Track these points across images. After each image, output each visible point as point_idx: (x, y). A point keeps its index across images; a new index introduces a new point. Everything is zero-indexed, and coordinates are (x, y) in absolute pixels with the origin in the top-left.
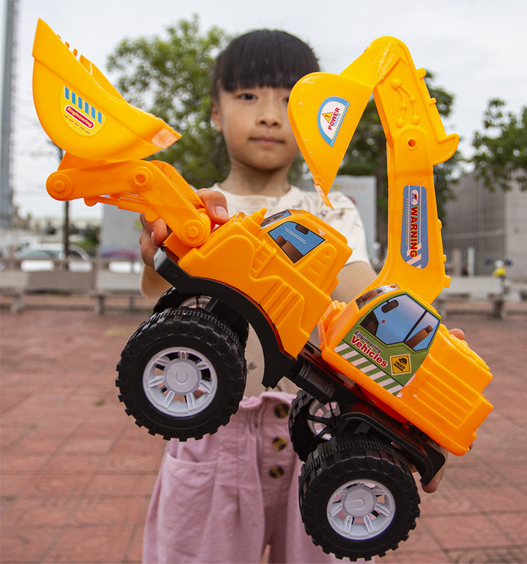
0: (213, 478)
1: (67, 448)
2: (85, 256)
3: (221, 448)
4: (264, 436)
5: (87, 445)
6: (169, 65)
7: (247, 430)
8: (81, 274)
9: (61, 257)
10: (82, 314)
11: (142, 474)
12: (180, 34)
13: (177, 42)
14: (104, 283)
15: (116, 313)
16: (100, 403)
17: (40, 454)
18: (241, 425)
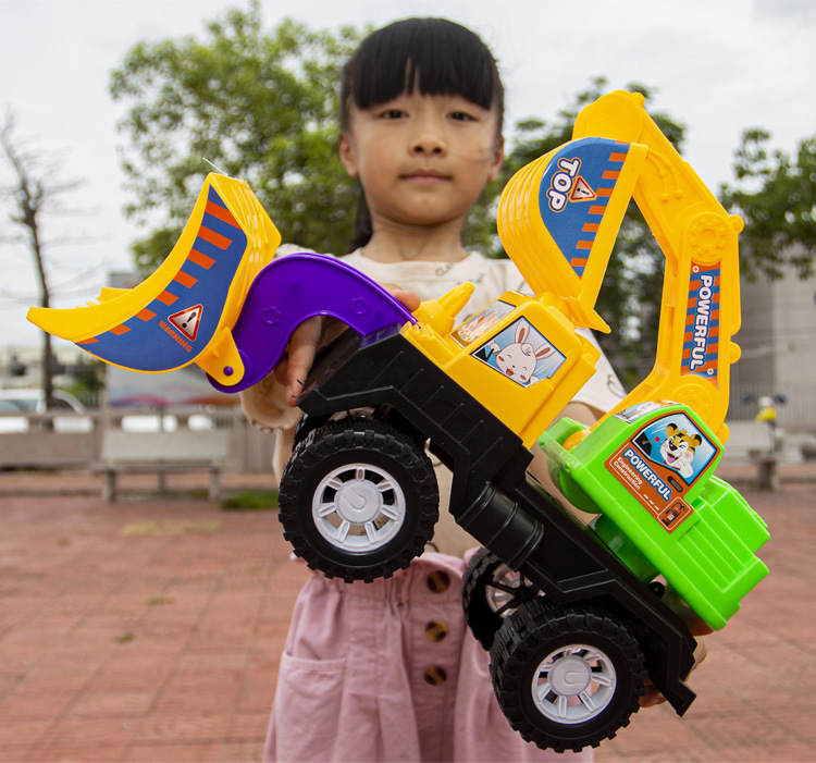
0: (341, 683)
1: (80, 708)
2: (78, 408)
3: (352, 639)
4: (413, 621)
5: (112, 702)
6: (214, 84)
7: (388, 611)
8: (76, 437)
9: (40, 409)
10: (81, 502)
11: (207, 743)
12: (230, 32)
13: (225, 46)
14: (115, 450)
15: (138, 498)
16: (127, 638)
17: (36, 718)
18: (379, 604)
